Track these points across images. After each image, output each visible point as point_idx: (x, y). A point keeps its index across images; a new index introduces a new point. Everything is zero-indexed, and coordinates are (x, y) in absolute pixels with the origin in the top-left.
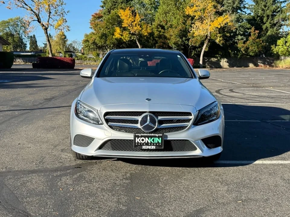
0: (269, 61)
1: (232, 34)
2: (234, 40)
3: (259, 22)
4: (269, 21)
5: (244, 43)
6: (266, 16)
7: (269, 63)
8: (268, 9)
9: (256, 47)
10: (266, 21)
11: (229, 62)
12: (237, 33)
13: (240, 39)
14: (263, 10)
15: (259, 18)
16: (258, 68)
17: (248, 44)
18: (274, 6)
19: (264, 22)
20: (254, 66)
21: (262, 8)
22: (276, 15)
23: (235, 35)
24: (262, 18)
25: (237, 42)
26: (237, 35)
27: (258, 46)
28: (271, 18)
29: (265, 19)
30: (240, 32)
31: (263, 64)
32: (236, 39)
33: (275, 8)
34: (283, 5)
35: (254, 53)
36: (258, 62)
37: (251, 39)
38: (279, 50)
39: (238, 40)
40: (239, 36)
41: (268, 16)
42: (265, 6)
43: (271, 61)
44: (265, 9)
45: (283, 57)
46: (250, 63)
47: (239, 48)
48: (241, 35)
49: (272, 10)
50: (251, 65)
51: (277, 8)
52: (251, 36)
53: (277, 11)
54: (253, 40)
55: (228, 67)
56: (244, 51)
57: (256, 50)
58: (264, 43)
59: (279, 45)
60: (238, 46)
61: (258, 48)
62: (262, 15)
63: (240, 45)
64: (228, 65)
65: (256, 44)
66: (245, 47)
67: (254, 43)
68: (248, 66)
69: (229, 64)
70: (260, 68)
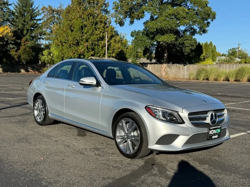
0: (37, 67)
1: (4, 43)
2: (7, 49)
3: (20, 35)
4: (29, 34)
5: (16, 51)
6: (26, 30)
7: (38, 70)
8: (27, 24)
9: (27, 55)
10: (25, 34)
11: (3, 67)
12: (9, 42)
13: (11, 48)
14: (23, 24)
15: (20, 31)
16: (29, 73)
17: (20, 53)
18: (32, 22)
19: (24, 35)
20: (25, 71)
21: (22, 23)
22: (34, 30)
23: (7, 43)
24: (22, 31)
25: (9, 50)
26: (9, 44)
27: (28, 55)
28: (30, 31)
29: (25, 32)
30: (12, 41)
31: (32, 70)
32: (8, 47)
33: (32, 24)
34: (39, 22)
35: (26, 60)
36: (28, 68)
37: (22, 48)
38: (45, 59)
39: (10, 48)
40: (11, 45)
41: (28, 30)
42: (25, 22)
43: (39, 68)
44: (24, 23)
45: (49, 65)
46: (22, 69)
47: (12, 56)
48: (13, 44)
49: (31, 25)
50: (23, 71)
51: (35, 24)
52: (22, 46)
53: (34, 26)
54: (24, 49)
55: (2, 72)
56: (17, 58)
57: (27, 58)
58: (33, 53)
59: (45, 55)
60: (11, 53)
61: (29, 56)
62: (22, 29)
63: (13, 53)
64: (2, 71)
65: (27, 53)
66: (18, 55)
67: (25, 52)
68: (20, 72)
69: (3, 69)
70: (30, 73)
